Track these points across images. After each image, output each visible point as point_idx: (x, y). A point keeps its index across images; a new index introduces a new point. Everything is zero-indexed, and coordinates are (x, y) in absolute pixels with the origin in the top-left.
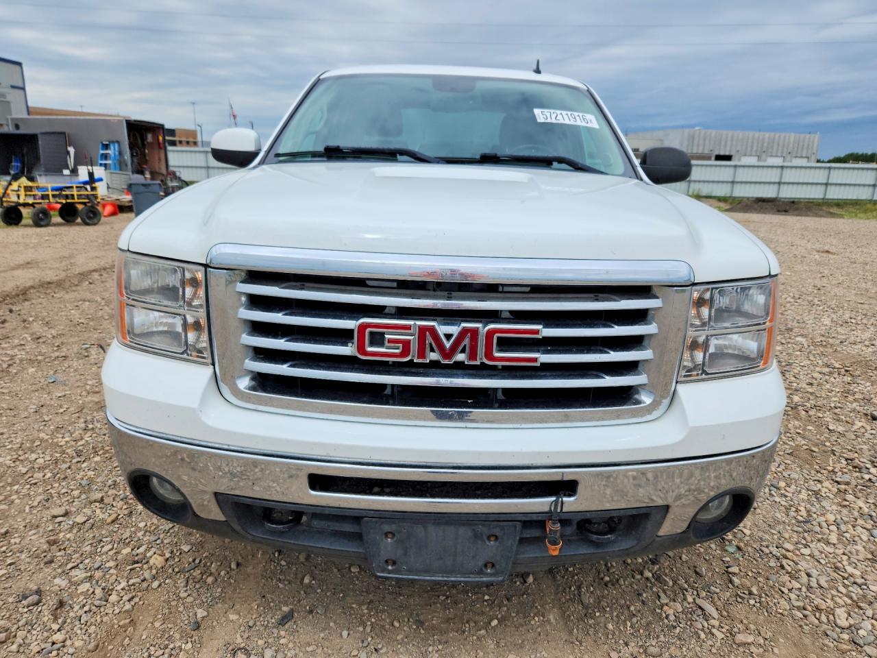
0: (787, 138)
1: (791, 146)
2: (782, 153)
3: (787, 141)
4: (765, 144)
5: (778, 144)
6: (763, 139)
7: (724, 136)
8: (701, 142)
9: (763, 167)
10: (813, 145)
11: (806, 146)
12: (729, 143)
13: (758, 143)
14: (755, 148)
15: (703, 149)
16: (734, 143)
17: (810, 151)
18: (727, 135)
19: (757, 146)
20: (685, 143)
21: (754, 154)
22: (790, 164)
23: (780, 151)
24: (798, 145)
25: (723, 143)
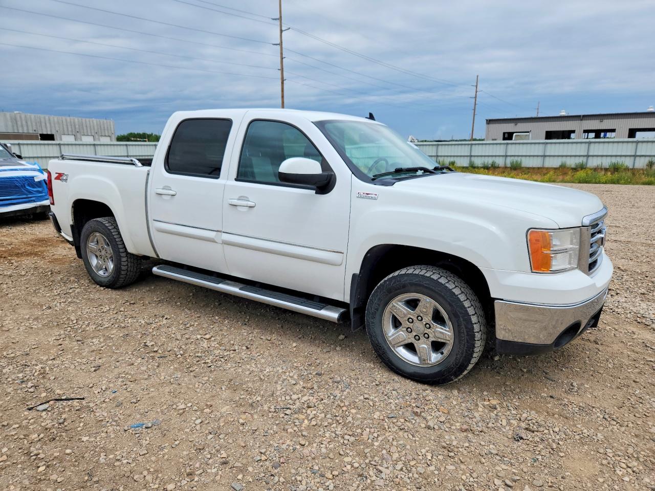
0: (91, 122)
1: (96, 128)
2: (91, 133)
3: (92, 124)
4: (77, 126)
5: (86, 126)
6: (74, 123)
7: (43, 120)
8: (24, 123)
9: (79, 145)
10: (111, 127)
11: (106, 128)
12: (48, 125)
13: (71, 125)
14: (70, 129)
15: (28, 129)
16: (52, 125)
17: (110, 132)
18: (45, 118)
19: (71, 127)
20: (10, 124)
21: (70, 133)
22: (98, 143)
23: (89, 131)
24: (101, 127)
25: (43, 124)
